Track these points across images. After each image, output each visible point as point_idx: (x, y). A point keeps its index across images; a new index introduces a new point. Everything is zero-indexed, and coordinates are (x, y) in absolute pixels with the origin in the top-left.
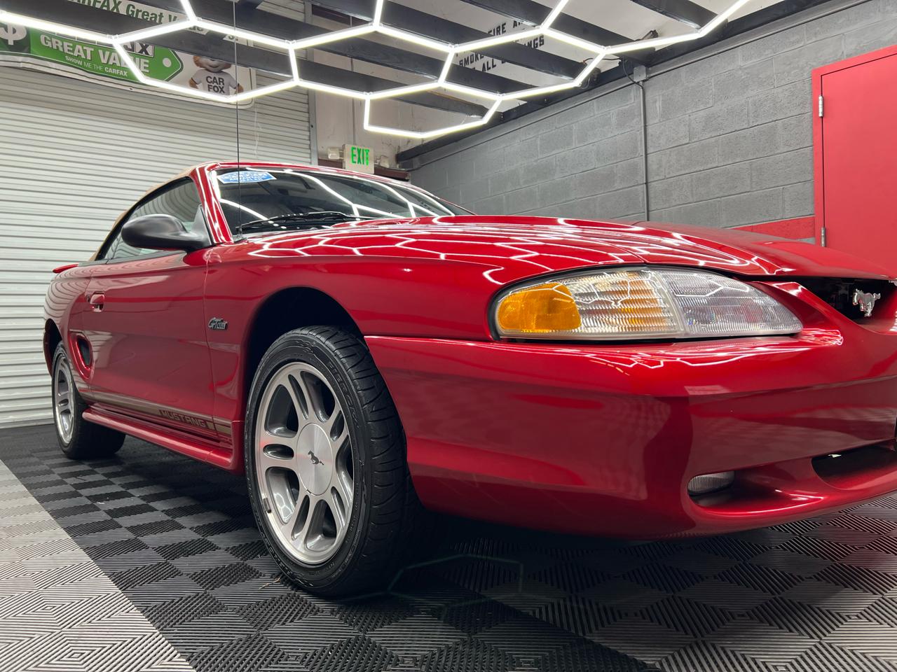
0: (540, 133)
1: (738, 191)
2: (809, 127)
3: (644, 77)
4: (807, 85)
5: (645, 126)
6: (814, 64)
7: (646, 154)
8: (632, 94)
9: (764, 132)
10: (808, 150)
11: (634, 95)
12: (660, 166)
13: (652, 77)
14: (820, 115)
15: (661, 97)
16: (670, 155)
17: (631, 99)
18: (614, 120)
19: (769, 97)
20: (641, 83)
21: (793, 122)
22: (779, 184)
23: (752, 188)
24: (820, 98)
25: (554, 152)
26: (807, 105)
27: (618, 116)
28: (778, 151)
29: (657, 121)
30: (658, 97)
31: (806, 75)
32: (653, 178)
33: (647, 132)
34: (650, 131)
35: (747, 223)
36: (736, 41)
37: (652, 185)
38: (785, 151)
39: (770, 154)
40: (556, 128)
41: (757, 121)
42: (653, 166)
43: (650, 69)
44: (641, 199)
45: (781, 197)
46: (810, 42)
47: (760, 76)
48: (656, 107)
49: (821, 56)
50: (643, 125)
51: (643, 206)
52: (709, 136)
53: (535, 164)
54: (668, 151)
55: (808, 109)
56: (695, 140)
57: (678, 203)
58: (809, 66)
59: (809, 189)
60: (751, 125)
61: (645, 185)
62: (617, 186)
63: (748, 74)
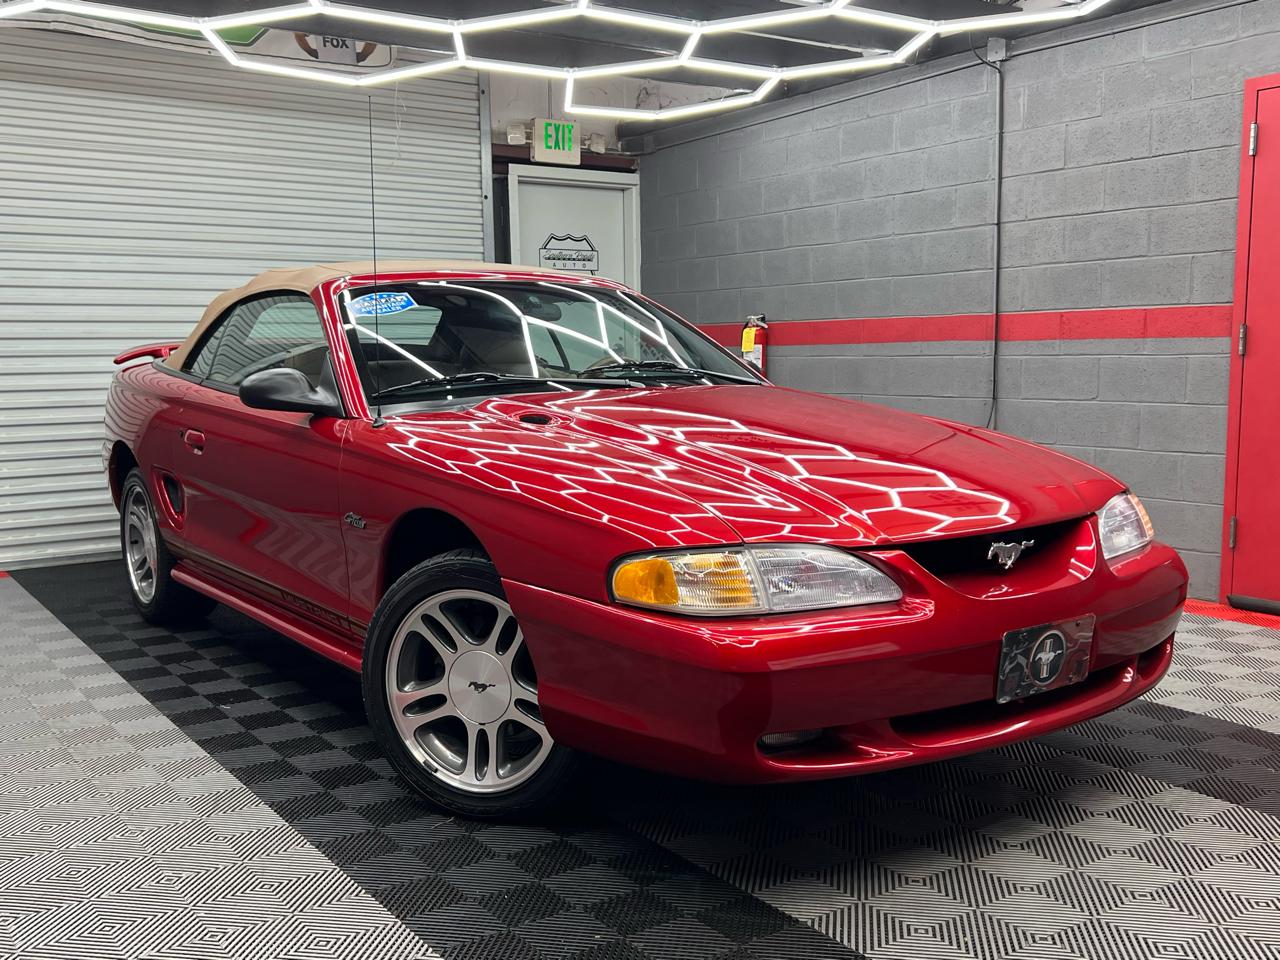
0: (844, 121)
1: (1129, 252)
2: (1235, 168)
3: (1002, 55)
4: (1236, 102)
5: (1001, 134)
6: (1249, 70)
7: (1001, 178)
8: (985, 77)
9: (1172, 166)
10: (1232, 204)
11: (988, 80)
12: (1020, 200)
13: (1014, 56)
14: (1251, 153)
15: (1026, 89)
16: (1035, 184)
17: (982, 86)
18: (955, 116)
19: (1183, 113)
20: (998, 65)
21: (1212, 158)
22: (1188, 250)
23: (1149, 251)
24: (1253, 126)
25: (864, 155)
26: (1236, 134)
27: (961, 110)
28: (1188, 200)
29: (1018, 126)
30: (1022, 89)
31: (1238, 86)
32: (1009, 216)
33: (1004, 144)
34: (1007, 141)
35: (1139, 303)
36: (1140, 16)
37: (1006, 228)
38: (1199, 200)
39: (1176, 202)
40: (868, 117)
41: (1163, 148)
42: (1009, 198)
43: (1013, 42)
44: (989, 246)
45: (1189, 271)
46: (1245, 35)
47: (1171, 79)
48: (1019, 105)
49: (1261, 59)
50: (997, 130)
51: (992, 259)
52: (1092, 161)
53: (834, 170)
54: (1032, 177)
55: (1236, 139)
56: (1072, 165)
57: (1043, 260)
58: (1243, 73)
59: (1228, 263)
60: (1154, 153)
61: (996, 227)
62: (956, 222)
63: (1154, 72)
